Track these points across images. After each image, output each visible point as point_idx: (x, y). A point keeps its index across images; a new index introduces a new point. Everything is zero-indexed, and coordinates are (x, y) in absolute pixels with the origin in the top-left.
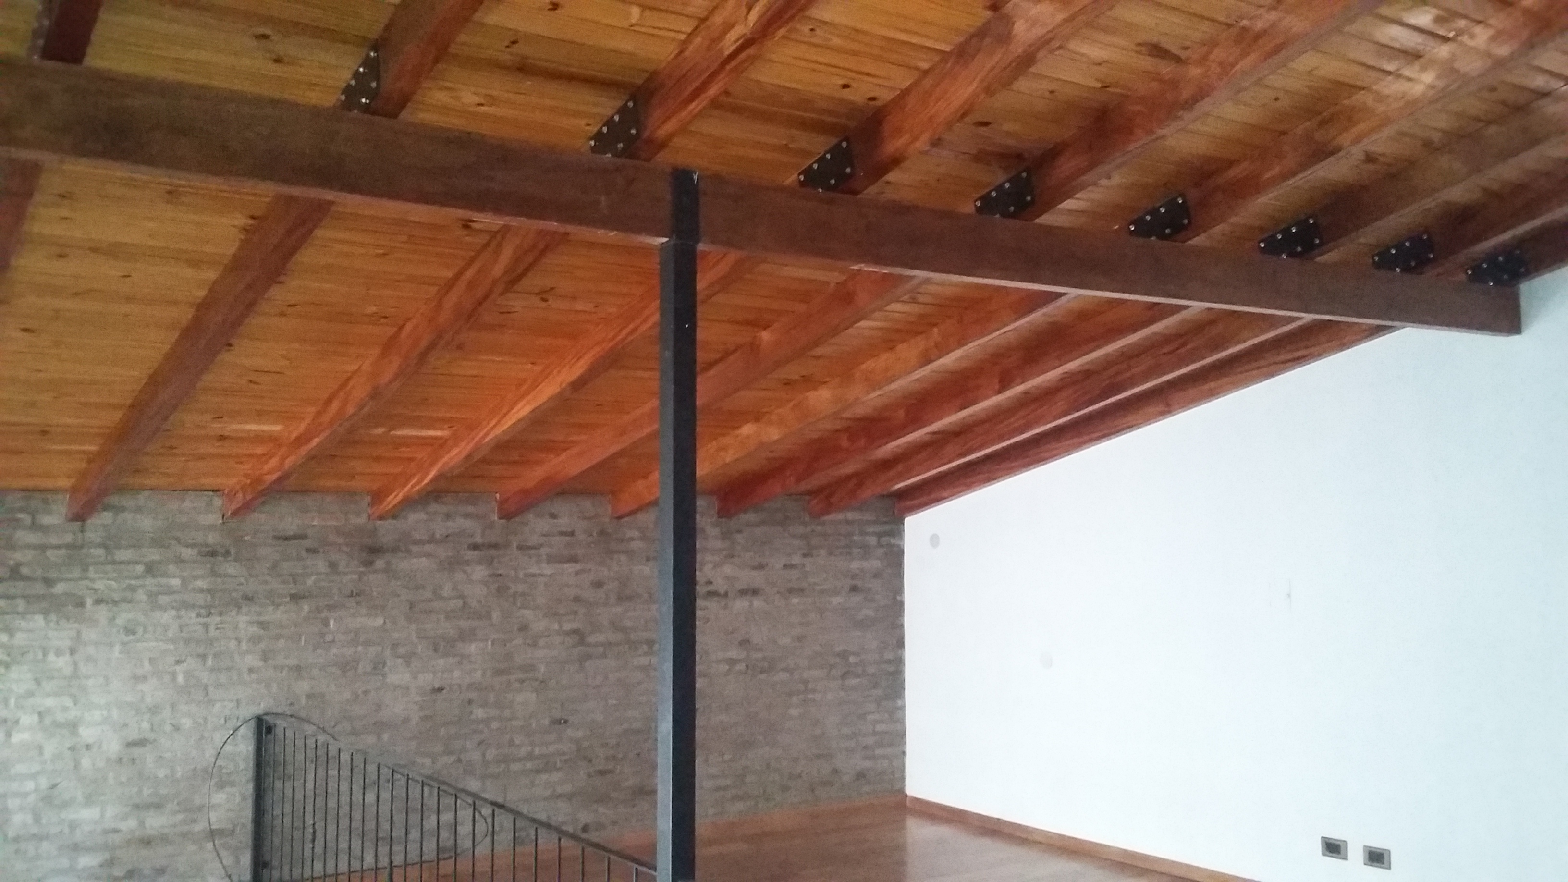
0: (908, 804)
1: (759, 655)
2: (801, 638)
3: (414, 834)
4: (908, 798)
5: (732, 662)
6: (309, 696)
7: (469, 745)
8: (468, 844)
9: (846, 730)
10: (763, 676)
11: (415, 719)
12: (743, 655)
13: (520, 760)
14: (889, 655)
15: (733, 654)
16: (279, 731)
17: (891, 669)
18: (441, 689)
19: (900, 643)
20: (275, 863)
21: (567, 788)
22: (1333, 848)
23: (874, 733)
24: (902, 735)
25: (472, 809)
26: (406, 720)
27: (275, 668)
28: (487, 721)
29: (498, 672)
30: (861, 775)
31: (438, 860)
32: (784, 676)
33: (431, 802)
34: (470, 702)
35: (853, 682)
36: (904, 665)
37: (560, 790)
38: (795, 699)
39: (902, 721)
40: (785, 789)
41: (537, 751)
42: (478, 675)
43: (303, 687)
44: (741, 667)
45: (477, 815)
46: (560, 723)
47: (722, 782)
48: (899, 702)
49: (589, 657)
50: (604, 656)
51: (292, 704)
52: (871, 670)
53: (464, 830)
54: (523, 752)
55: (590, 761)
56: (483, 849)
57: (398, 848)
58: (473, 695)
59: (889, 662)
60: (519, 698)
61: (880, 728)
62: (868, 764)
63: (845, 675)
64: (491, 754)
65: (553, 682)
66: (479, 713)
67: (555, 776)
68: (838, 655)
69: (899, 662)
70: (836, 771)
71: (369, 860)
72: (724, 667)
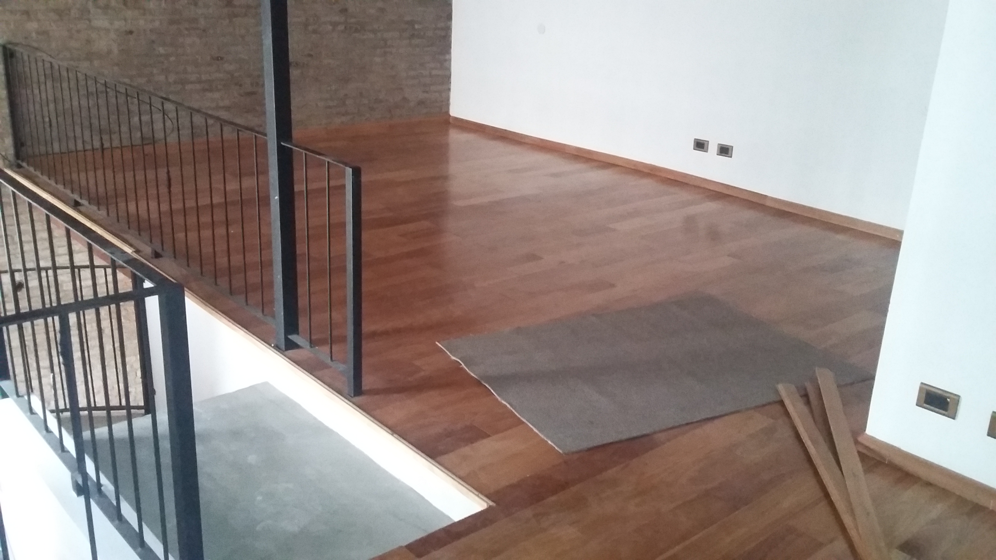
0: (451, 120)
1: (353, 20)
2: (382, 10)
3: (124, 129)
4: (451, 117)
5: (335, 24)
6: (38, 33)
7: (155, 71)
8: (162, 135)
9: (412, 73)
10: (357, 35)
11: (116, 51)
12: (342, 19)
13: (192, 83)
14: (441, 25)
15: (336, 18)
16: (18, 55)
17: (443, 33)
18: (131, 32)
19: (449, 17)
20: (29, 143)
21: (227, 103)
22: (700, 145)
23: (431, 76)
24: (448, 78)
25: (162, 115)
26: (109, 52)
27: (11, 12)
28: (167, 56)
29: (172, 22)
30: (421, 103)
31: (143, 145)
32: (371, 36)
33: (134, 108)
34: (153, 42)
35: (416, 41)
36: (451, 31)
37: (221, 104)
38: (378, 51)
39: (449, 69)
40: (372, 109)
41: (204, 77)
42: (157, 24)
43: (32, 26)
44: (341, 28)
45: (166, 116)
46: (218, 60)
47: (331, 103)
48: (447, 57)
49: (236, 16)
50: (246, 15)
51: (26, 38)
52: (430, 33)
53: (158, 126)
54: (193, 77)
55: (241, 85)
56: (172, 139)
57: (115, 137)
58: (154, 37)
59: (442, 29)
60: (188, 41)
61: (434, 72)
62: (426, 95)
63: (412, 36)
64: (172, 78)
65: (211, 31)
66: (161, 50)
67: (217, 95)
68: (407, 23)
69: (448, 29)
70: (405, 99)
71: (97, 144)
72: (330, 28)
